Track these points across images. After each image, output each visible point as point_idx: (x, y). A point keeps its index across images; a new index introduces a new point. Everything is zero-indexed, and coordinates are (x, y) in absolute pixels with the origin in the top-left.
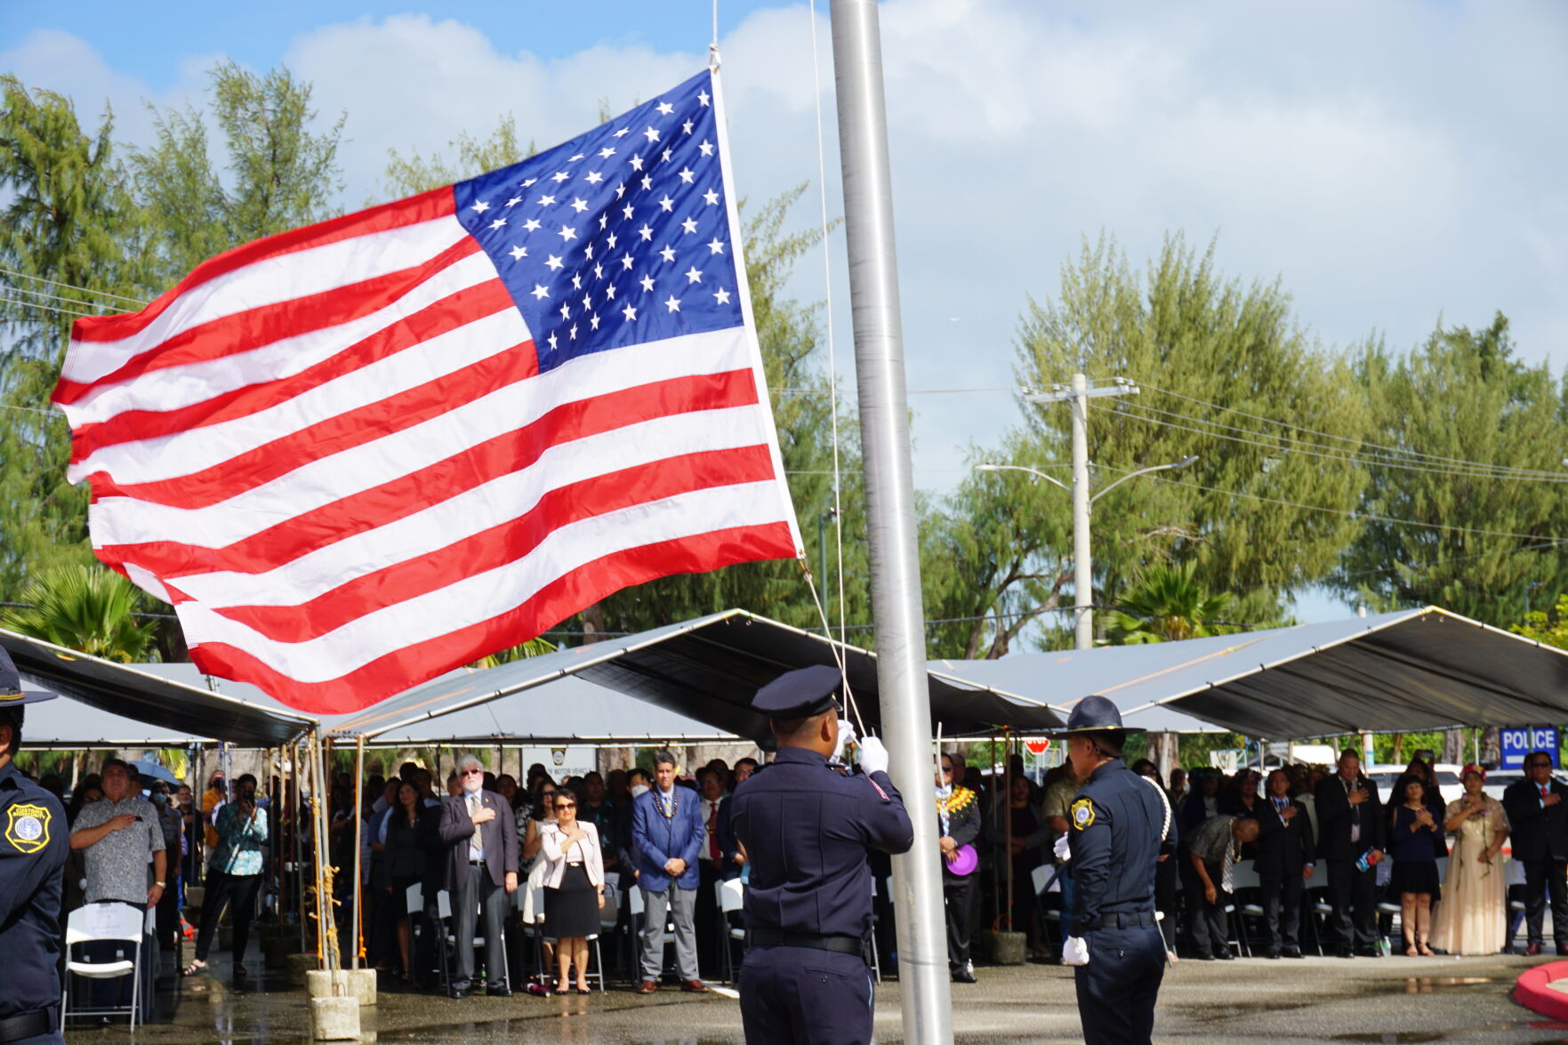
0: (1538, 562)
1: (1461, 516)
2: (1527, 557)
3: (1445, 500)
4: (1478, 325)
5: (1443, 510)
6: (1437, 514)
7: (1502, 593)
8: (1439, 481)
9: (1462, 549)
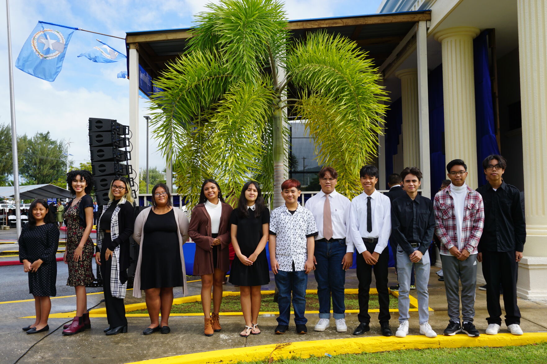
0: (53, 171)
1: (40, 163)
2: (51, 171)
3: (38, 161)
4: (45, 133)
5: (37, 163)
6: (36, 163)
7: (47, 176)
8: (37, 158)
9: (40, 169)
